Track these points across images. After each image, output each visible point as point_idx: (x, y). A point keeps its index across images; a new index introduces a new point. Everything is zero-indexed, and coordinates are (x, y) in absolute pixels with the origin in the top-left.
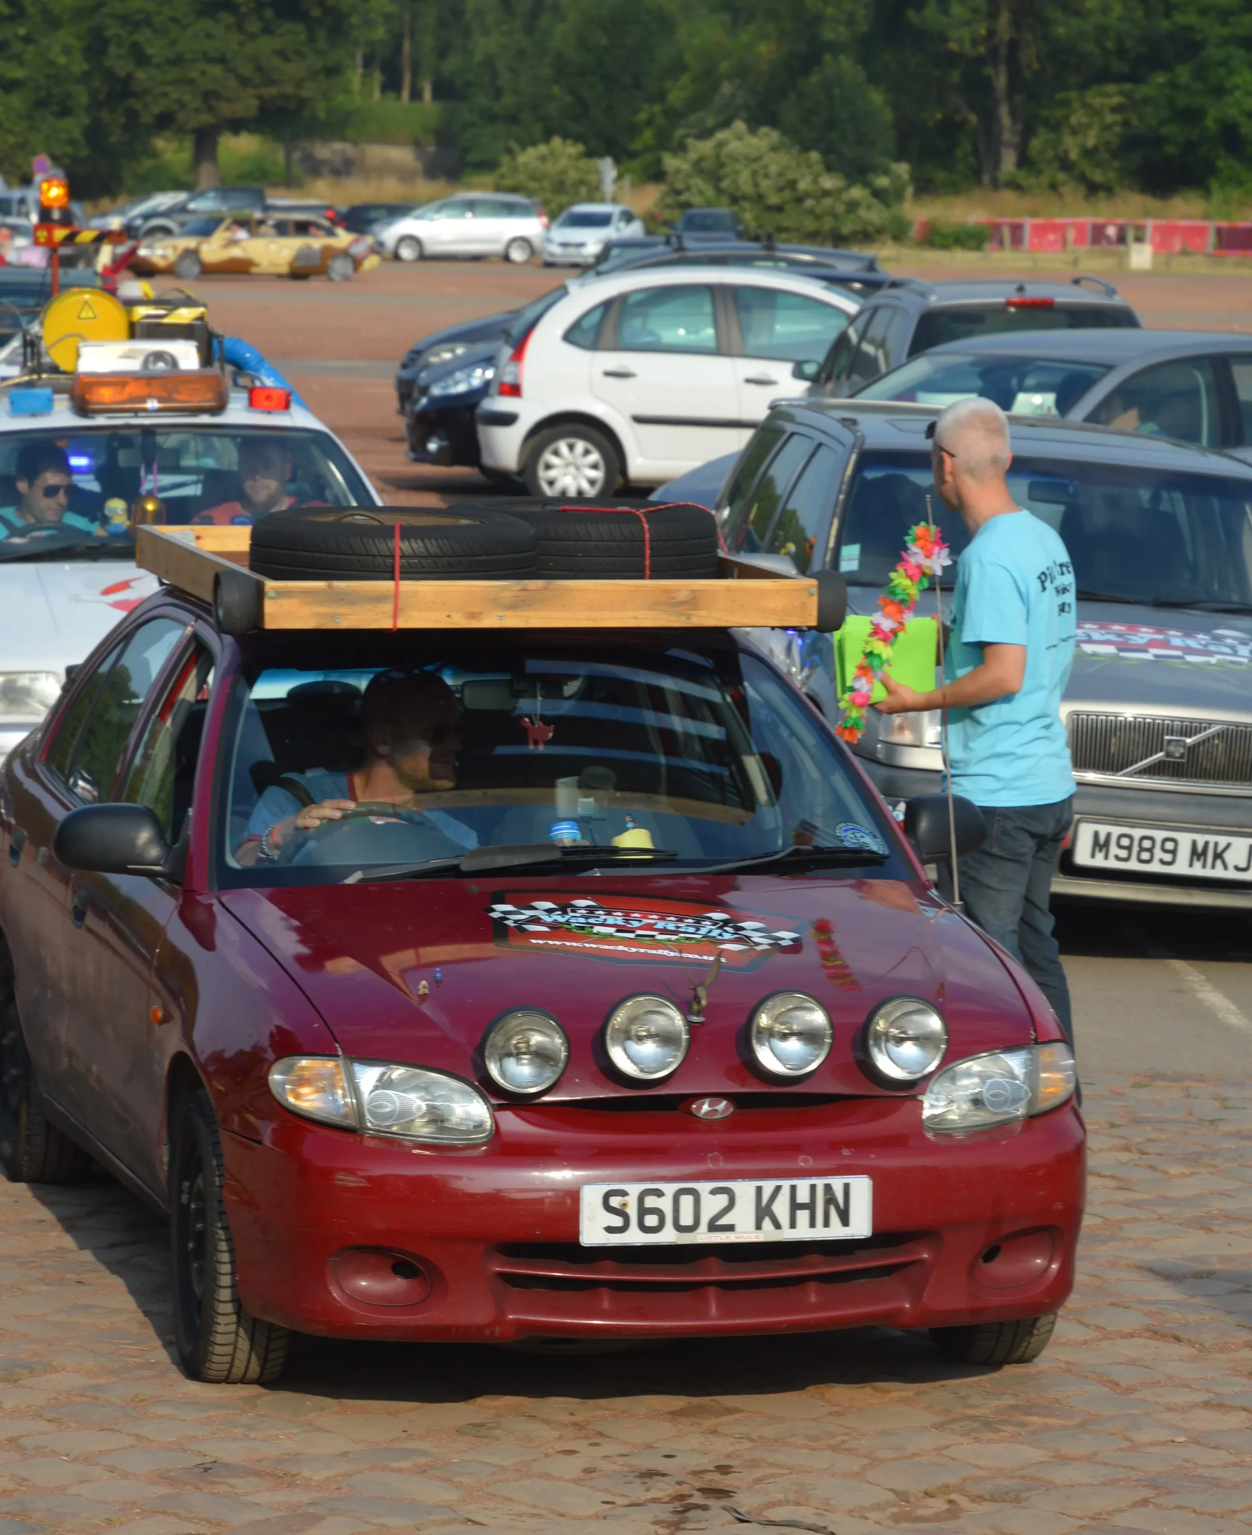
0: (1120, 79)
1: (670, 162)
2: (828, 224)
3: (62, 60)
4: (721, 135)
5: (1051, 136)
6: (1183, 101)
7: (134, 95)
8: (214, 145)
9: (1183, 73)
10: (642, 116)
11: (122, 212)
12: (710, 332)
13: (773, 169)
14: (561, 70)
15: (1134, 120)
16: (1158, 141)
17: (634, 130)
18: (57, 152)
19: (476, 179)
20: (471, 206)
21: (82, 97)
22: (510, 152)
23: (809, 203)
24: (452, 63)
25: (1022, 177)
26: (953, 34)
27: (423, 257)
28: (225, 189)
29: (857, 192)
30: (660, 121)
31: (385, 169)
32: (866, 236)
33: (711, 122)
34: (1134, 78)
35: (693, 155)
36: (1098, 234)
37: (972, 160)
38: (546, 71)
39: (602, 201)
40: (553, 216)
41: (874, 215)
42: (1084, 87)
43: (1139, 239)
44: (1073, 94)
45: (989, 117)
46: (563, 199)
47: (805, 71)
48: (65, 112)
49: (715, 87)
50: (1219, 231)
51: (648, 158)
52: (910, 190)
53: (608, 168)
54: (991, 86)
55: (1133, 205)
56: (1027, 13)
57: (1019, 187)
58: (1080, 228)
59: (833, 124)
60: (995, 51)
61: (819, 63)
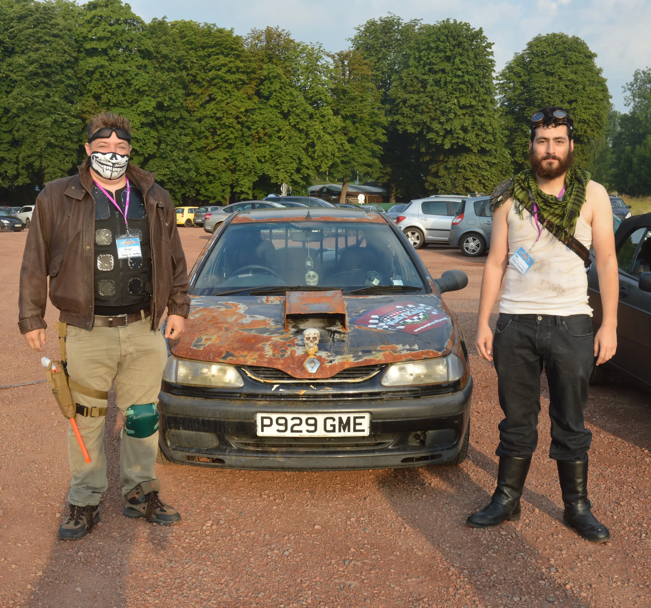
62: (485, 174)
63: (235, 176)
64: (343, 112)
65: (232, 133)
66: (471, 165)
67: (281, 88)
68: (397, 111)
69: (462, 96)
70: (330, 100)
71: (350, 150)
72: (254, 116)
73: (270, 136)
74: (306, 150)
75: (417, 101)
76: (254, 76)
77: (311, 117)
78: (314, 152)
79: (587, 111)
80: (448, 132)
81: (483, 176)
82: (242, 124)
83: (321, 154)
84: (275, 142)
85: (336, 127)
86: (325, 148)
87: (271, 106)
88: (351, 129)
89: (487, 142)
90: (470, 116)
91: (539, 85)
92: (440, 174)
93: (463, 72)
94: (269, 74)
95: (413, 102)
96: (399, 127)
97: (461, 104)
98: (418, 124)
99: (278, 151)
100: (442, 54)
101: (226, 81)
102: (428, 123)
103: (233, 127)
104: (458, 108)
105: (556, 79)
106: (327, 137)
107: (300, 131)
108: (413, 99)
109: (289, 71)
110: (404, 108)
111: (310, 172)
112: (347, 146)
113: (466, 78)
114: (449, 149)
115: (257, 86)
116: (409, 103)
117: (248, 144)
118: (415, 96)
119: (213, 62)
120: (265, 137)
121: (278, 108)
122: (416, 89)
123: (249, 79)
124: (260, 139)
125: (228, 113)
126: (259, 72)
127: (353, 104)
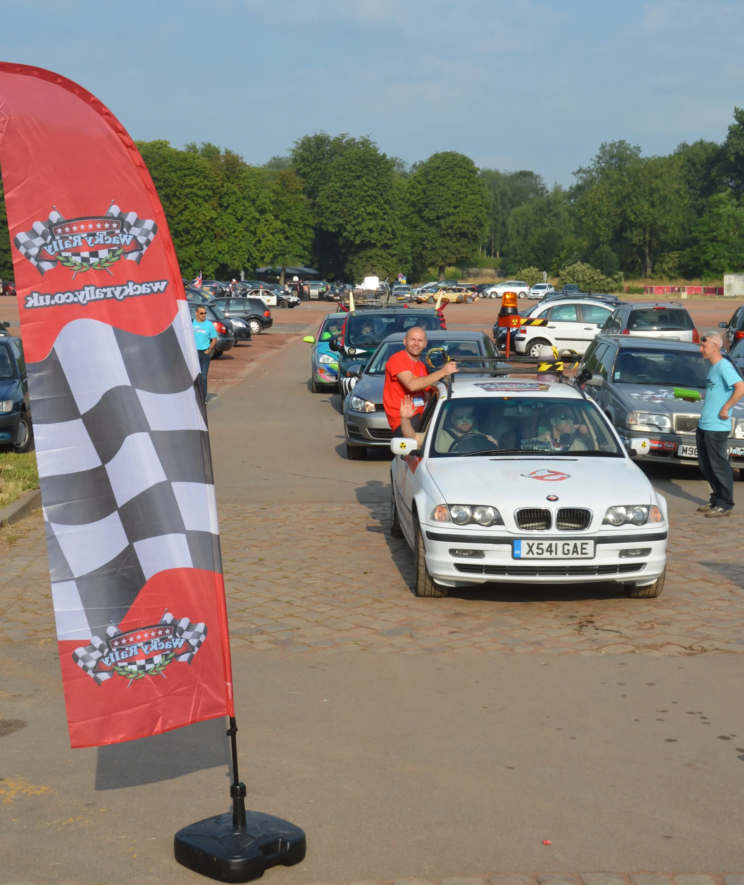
0: (678, 250)
1: (561, 272)
2: (602, 288)
3: (405, 249)
4: (574, 265)
5: (660, 265)
6: (694, 255)
7: (423, 258)
8: (444, 269)
9: (695, 248)
10: (554, 261)
11: (421, 287)
12: (575, 316)
13: (588, 274)
14: (533, 249)
15: (682, 260)
16: (689, 265)
17: (552, 264)
18: (404, 272)
19: (510, 277)
20: (510, 284)
21: (410, 258)
22: (519, 270)
23: (597, 282)
24: (504, 248)
25: (652, 275)
26: (634, 239)
27: (497, 297)
28: (447, 281)
29: (609, 280)
30: (558, 262)
31: (487, 275)
32: (612, 291)
33: (571, 262)
34: (682, 249)
35: (567, 271)
36: (672, 290)
37: (639, 271)
38: (529, 250)
39: (544, 282)
40: (531, 287)
41: (614, 285)
42: (669, 252)
43: (683, 291)
44: (666, 254)
45: (644, 260)
46: (533, 282)
47: (596, 249)
48: (406, 263)
49: (573, 252)
50: (704, 288)
51: (555, 271)
52: (623, 279)
53: (545, 274)
54: (643, 252)
55: (681, 282)
56: (654, 233)
57: (651, 278)
58: (668, 288)
59: (602, 262)
60: (645, 243)
61: (599, 246)
62: (387, 262)
64: (281, 217)
65: (200, 234)
66: (377, 256)
67: (237, 201)
68: (323, 214)
69: (368, 205)
70: (271, 208)
71: (286, 244)
72: (217, 222)
73: (228, 236)
74: (255, 245)
75: (336, 208)
76: (217, 191)
77: (258, 221)
78: (261, 246)
79: (468, 214)
80: (360, 232)
81: (385, 264)
82: (208, 228)
83: (265, 248)
84: (232, 239)
85: (276, 229)
86: (268, 245)
87: (229, 214)
88: (287, 230)
89: (387, 239)
90: (375, 220)
91: (433, 193)
92: (354, 262)
93: (368, 188)
94: (228, 190)
95: (332, 209)
96: (323, 227)
97: (368, 211)
98: (337, 226)
99: (234, 247)
100: (353, 174)
101: (197, 196)
102: (344, 225)
103: (202, 230)
104: (364, 214)
105: (444, 188)
106: (270, 237)
107: (251, 232)
108: (334, 206)
109: (242, 187)
110: (327, 213)
111: (257, 261)
112: (284, 242)
113: (369, 193)
114: (359, 244)
115: (220, 198)
116: (330, 210)
117: (212, 241)
118: (335, 205)
119: (188, 181)
120: (225, 236)
121: (234, 215)
122: (336, 199)
123: (214, 192)
124: (221, 237)
125: (198, 219)
126: (221, 189)
127: (288, 211)
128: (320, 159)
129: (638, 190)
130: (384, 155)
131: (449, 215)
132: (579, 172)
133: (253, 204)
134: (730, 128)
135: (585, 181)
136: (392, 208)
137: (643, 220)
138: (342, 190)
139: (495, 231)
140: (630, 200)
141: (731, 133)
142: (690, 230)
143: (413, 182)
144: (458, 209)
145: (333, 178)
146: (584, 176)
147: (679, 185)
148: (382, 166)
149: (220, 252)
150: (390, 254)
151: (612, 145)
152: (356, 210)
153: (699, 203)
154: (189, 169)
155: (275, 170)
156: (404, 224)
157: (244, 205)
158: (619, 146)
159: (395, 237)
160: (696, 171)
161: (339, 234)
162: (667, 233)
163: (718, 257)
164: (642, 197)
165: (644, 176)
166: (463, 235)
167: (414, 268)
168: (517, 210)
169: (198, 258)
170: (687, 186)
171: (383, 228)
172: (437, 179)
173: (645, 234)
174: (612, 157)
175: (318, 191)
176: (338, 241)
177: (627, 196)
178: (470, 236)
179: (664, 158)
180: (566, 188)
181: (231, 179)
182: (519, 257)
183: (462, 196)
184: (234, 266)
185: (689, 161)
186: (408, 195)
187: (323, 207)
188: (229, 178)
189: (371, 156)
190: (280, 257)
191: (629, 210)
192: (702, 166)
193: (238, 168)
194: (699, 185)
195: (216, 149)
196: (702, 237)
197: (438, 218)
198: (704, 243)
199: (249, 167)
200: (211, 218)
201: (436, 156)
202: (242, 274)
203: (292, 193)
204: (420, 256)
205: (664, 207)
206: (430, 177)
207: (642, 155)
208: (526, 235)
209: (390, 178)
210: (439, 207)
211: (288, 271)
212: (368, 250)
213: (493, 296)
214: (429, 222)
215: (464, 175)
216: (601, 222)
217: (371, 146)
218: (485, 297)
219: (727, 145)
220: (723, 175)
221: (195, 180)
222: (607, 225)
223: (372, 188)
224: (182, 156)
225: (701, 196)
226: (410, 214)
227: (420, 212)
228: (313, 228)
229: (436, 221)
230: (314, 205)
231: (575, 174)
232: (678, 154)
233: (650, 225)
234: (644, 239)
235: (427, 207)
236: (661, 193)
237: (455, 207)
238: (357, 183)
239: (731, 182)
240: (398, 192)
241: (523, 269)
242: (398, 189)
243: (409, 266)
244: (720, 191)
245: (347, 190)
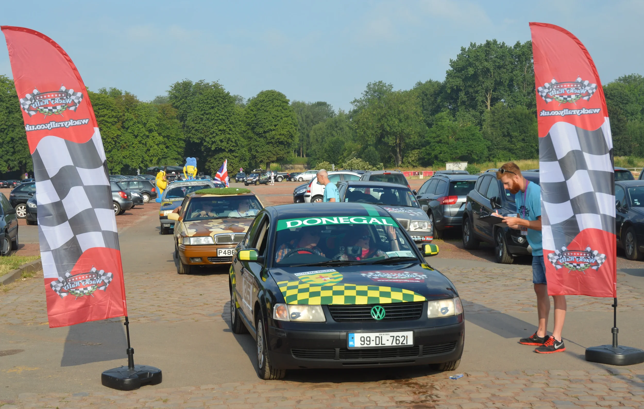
0: (417, 149)
1: (344, 164)
3: (244, 153)
4: (352, 160)
5: (407, 158)
6: (428, 152)
7: (256, 158)
8: (269, 165)
9: (428, 147)
10: (340, 158)
14: (326, 151)
15: (420, 155)
16: (424, 158)
17: (338, 160)
19: (311, 168)
20: (311, 173)
21: (248, 158)
22: (318, 164)
23: (367, 170)
24: (309, 151)
25: (402, 165)
26: (390, 142)
27: (303, 181)
29: (375, 168)
30: (342, 158)
31: (298, 168)
33: (350, 158)
34: (420, 148)
35: (347, 163)
36: (414, 174)
37: (394, 162)
38: (324, 151)
42: (411, 150)
43: (421, 174)
45: (396, 155)
47: (365, 149)
48: (245, 161)
49: (351, 152)
51: (340, 164)
52: (383, 168)
53: (333, 166)
54: (396, 151)
55: (420, 169)
56: (402, 138)
57: (401, 167)
58: (411, 173)
59: (370, 157)
60: (397, 145)
61: (367, 147)
62: (233, 161)
63: (113, 165)
64: (163, 134)
65: (110, 146)
67: (133, 124)
68: (190, 131)
69: (220, 125)
70: (156, 129)
71: (167, 151)
72: (121, 138)
73: (129, 147)
74: (146, 153)
75: (199, 127)
76: (120, 119)
77: (148, 137)
78: (150, 153)
79: (284, 129)
80: (215, 142)
81: (231, 162)
82: (115, 142)
83: (153, 154)
84: (131, 148)
85: (160, 142)
86: (155, 152)
87: (129, 133)
88: (167, 142)
89: (232, 146)
90: (224, 134)
91: (261, 117)
92: (211, 161)
93: (219, 114)
94: (127, 118)
95: (196, 128)
96: (191, 140)
97: (219, 129)
98: (200, 138)
99: (133, 153)
100: (210, 106)
101: (107, 122)
102: (204, 138)
103: (111, 143)
104: (217, 131)
105: (268, 113)
106: (156, 147)
107: (143, 144)
109: (137, 116)
110: (193, 131)
111: (148, 163)
112: (165, 150)
113: (221, 117)
114: (214, 150)
115: (122, 123)
116: (195, 128)
117: (118, 150)
118: (198, 125)
119: (101, 112)
120: (127, 147)
121: (132, 133)
122: (198, 122)
123: (119, 120)
124: (124, 148)
125: (108, 136)
126: (123, 117)
127: (168, 130)
128: (186, 97)
129: (390, 112)
130: (228, 93)
131: (271, 130)
132: (354, 102)
133: (144, 126)
134: (447, 72)
135: (358, 107)
136: (234, 127)
137: (395, 131)
138: (202, 116)
139: (302, 141)
140: (386, 118)
141: (448, 75)
142: (424, 136)
143: (249, 110)
144: (277, 127)
145: (196, 109)
146: (358, 104)
147: (416, 108)
148: (227, 100)
149: (124, 157)
150: (234, 156)
151: (375, 84)
152: (212, 128)
153: (430, 119)
154: (102, 105)
155: (159, 104)
156: (243, 137)
157: (138, 127)
158: (379, 85)
159: (238, 145)
160: (428, 99)
161: (201, 144)
162: (410, 139)
163: (443, 153)
164: (393, 116)
165: (394, 103)
166: (281, 143)
167: (250, 164)
168: (317, 126)
169: (109, 161)
170: (422, 108)
171: (229, 139)
172: (263, 108)
173: (396, 139)
174: (375, 92)
175: (186, 117)
176: (201, 149)
177: (384, 116)
178: (286, 143)
179: (406, 92)
180: (347, 112)
181: (130, 111)
182: (318, 156)
183: (279, 118)
184: (133, 165)
185: (423, 93)
186: (245, 118)
187: (190, 127)
188: (128, 109)
189: (219, 94)
190: (163, 160)
191: (385, 124)
192: (431, 96)
193: (134, 104)
194: (430, 108)
195: (119, 91)
196: (433, 140)
197: (265, 132)
198: (434, 144)
199: (141, 102)
200: (118, 135)
201: (262, 93)
202: (138, 171)
203: (169, 119)
204: (254, 157)
205: (408, 122)
206: (258, 107)
207: (393, 90)
208: (322, 142)
209: (233, 108)
210: (265, 125)
211: (169, 169)
212: (220, 153)
213: (300, 180)
214: (259, 135)
215: (279, 104)
216: (369, 132)
217: (220, 87)
218: (295, 181)
219: (446, 83)
220: (445, 102)
221: (106, 112)
222: (373, 134)
223: (223, 115)
224: (97, 96)
225: (431, 115)
226: (246, 131)
227: (253, 128)
228: (185, 141)
229: (263, 135)
230: (184, 126)
231: (352, 103)
232: (416, 89)
233: (400, 133)
234: (396, 142)
235: (258, 126)
236: (405, 113)
237: (275, 126)
238: (211, 111)
239: (450, 106)
240: (238, 117)
241: (320, 163)
242: (239, 115)
243: (246, 163)
244: (443, 112)
245: (206, 116)
